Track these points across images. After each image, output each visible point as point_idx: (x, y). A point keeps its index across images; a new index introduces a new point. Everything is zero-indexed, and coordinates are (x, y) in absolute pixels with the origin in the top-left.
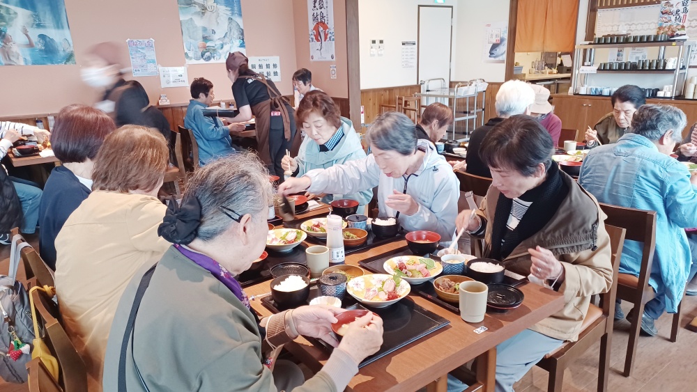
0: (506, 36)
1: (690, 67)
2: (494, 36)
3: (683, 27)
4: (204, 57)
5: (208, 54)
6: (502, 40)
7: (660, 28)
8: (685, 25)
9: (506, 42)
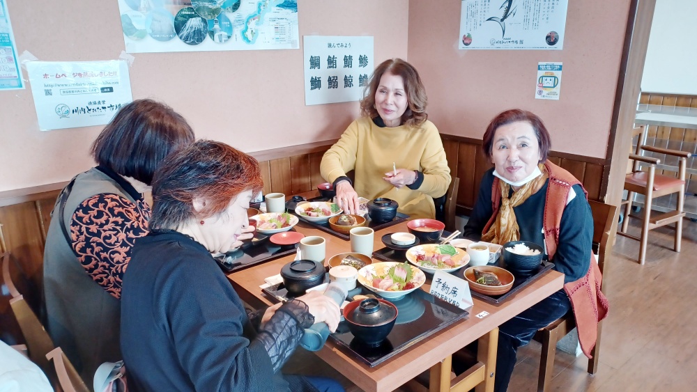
4: (184, 33)
5: (194, 23)
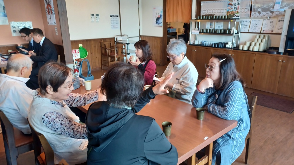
0: (162, 14)
1: (241, 32)
2: (157, 14)
3: (238, 12)
6: (161, 16)
7: (228, 12)
8: (239, 11)
9: (162, 17)
